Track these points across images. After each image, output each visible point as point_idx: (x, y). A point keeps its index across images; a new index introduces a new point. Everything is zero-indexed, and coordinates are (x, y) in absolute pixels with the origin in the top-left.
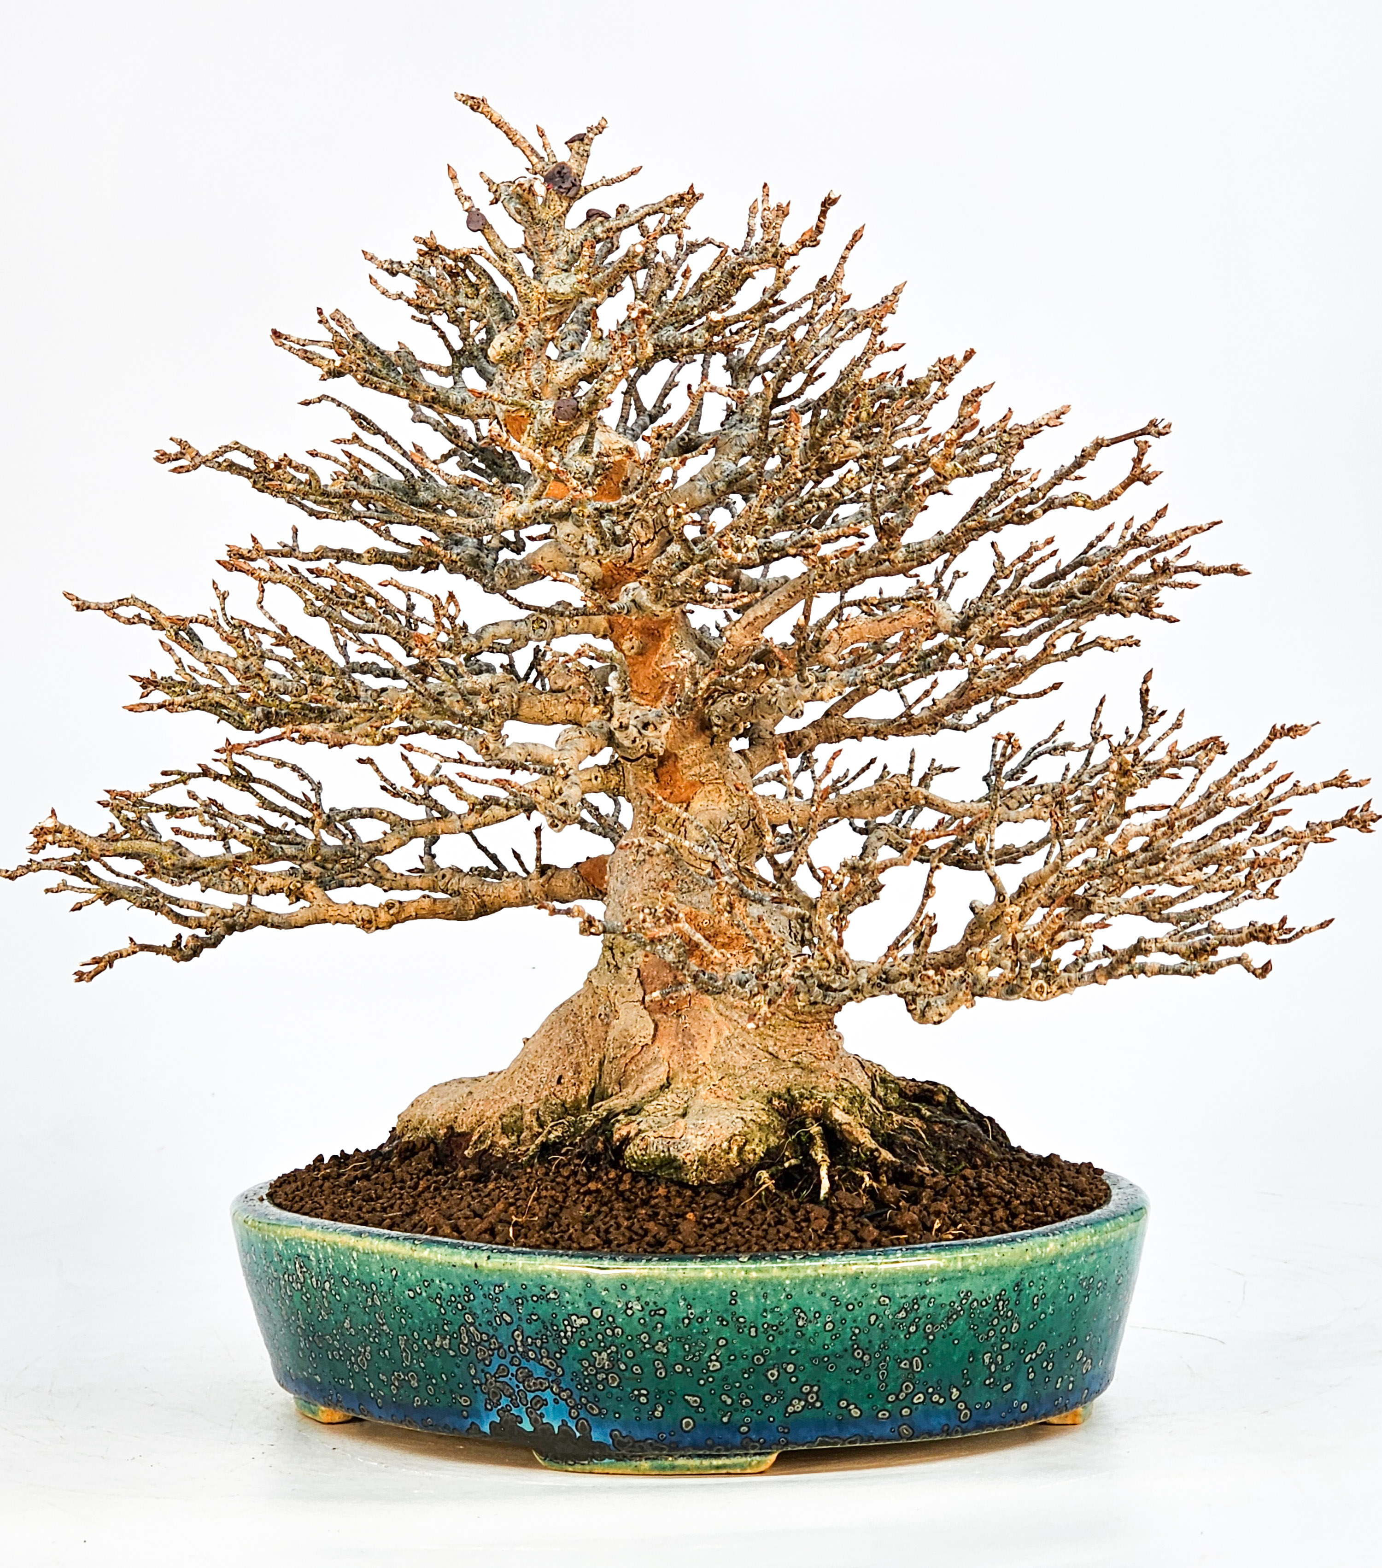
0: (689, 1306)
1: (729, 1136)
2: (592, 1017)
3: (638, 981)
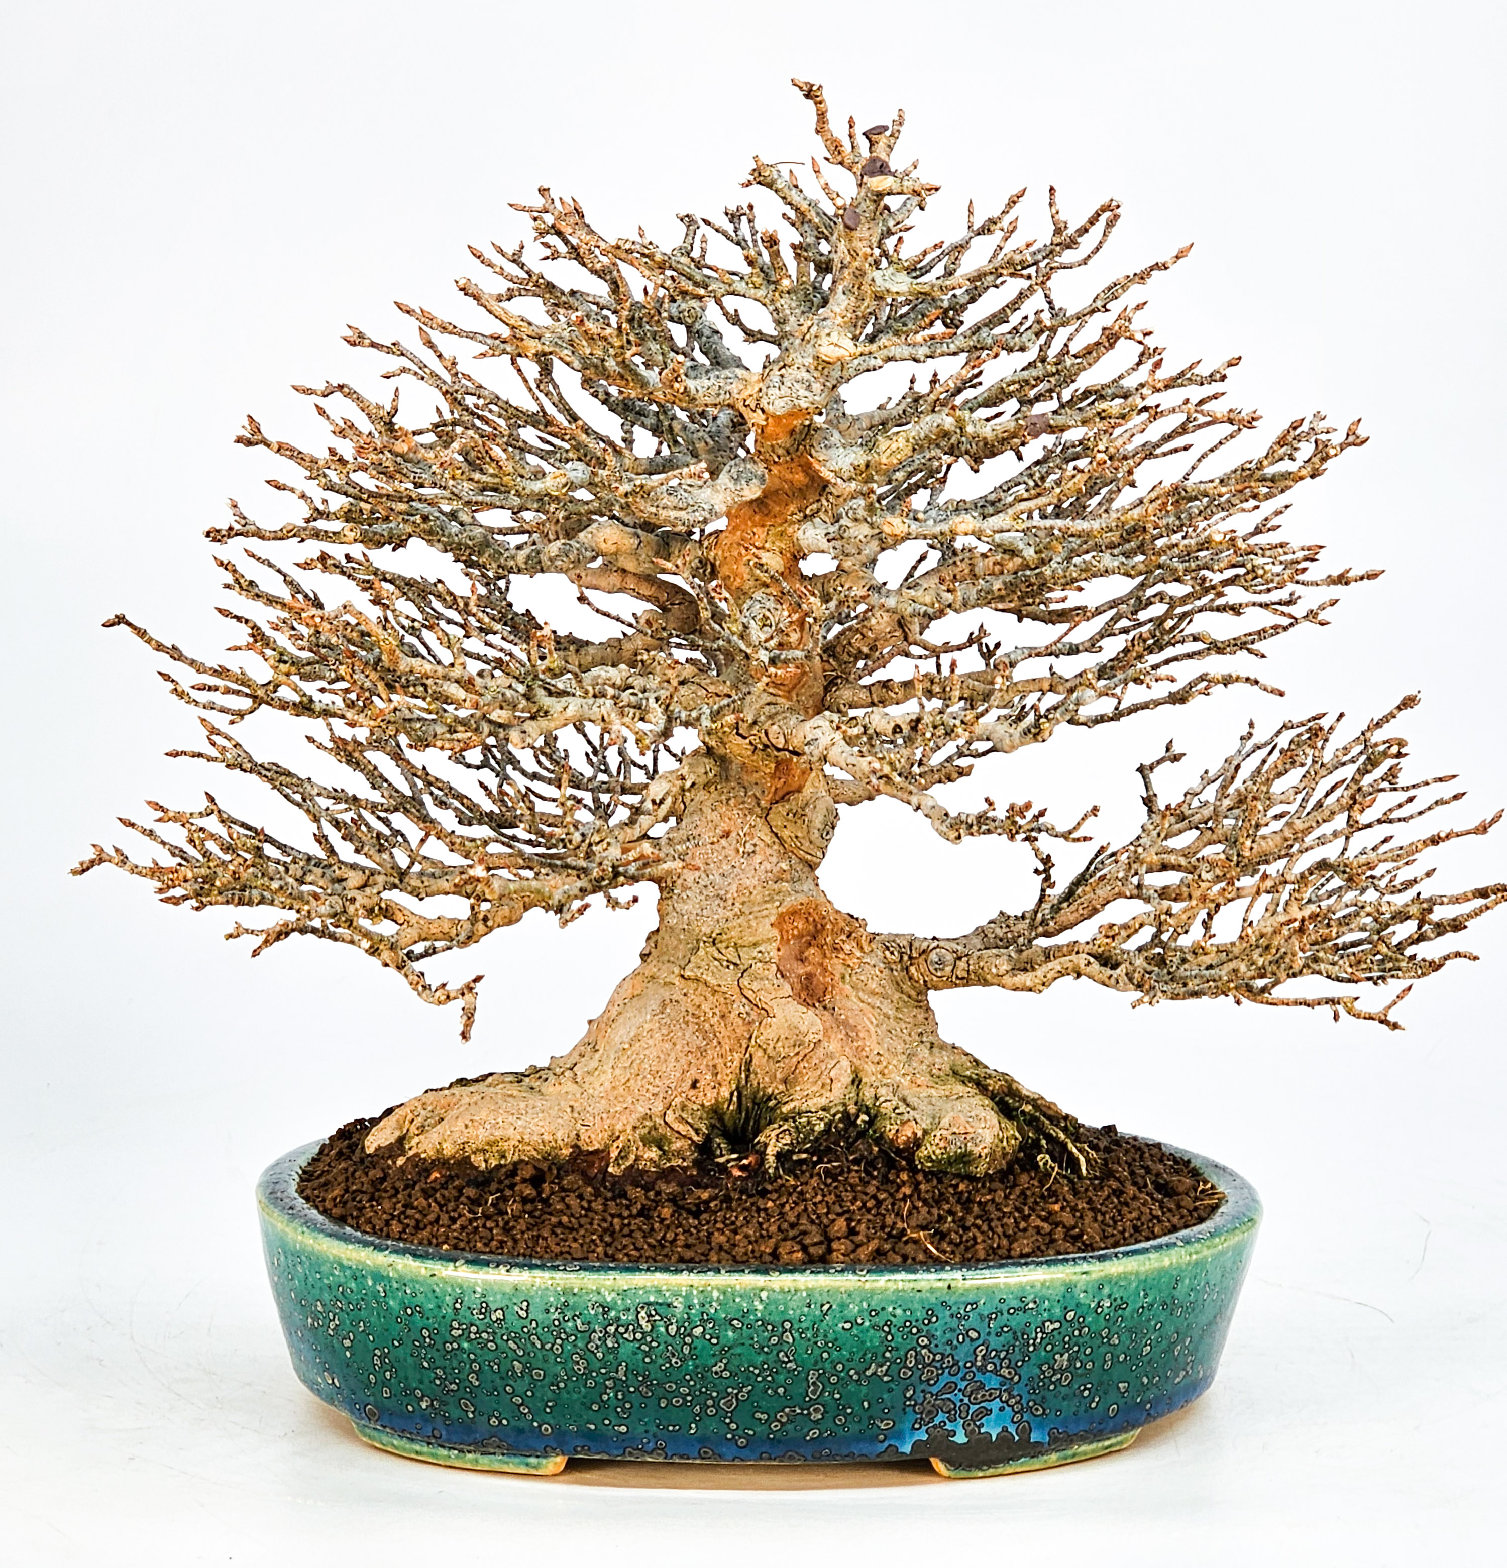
2: (723, 1016)
3: (779, 976)
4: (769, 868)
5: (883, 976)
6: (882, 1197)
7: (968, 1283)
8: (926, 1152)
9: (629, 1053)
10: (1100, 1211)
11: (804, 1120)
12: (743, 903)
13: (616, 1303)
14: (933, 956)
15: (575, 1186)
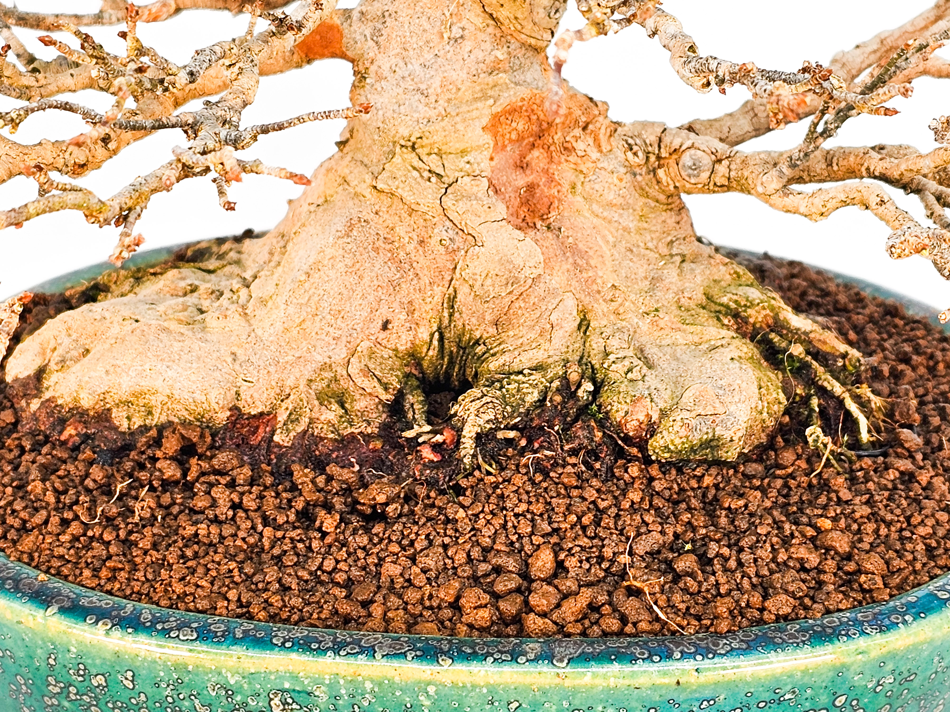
2: (422, 242)
3: (491, 192)
4: (481, 57)
5: (623, 184)
6: (605, 504)
7: (703, 678)
8: (662, 442)
9: (307, 285)
10: (884, 521)
11: (514, 385)
12: (449, 100)
13: (242, 687)
14: (687, 159)
15: (229, 467)
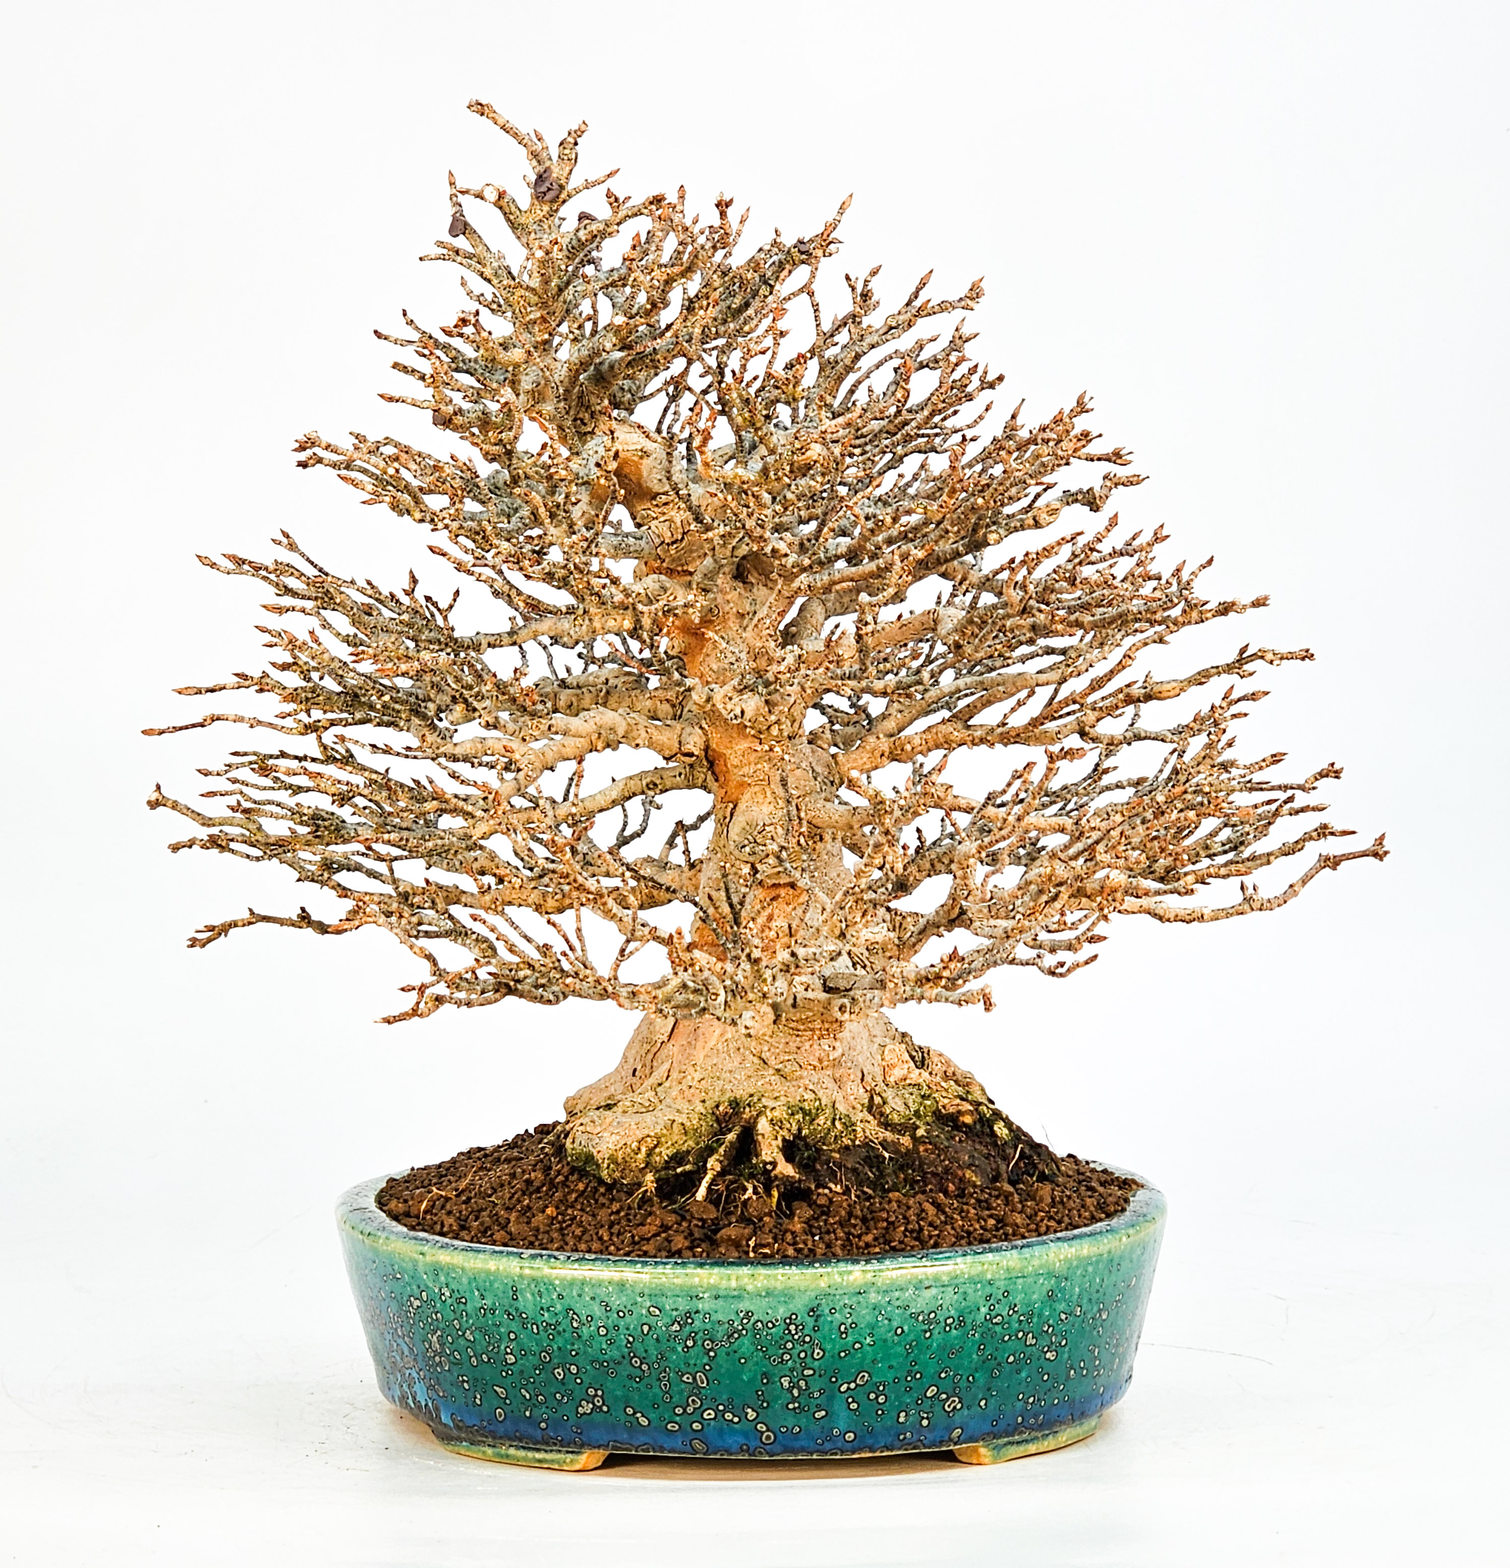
0: (483, 1297)
1: (640, 1136)
